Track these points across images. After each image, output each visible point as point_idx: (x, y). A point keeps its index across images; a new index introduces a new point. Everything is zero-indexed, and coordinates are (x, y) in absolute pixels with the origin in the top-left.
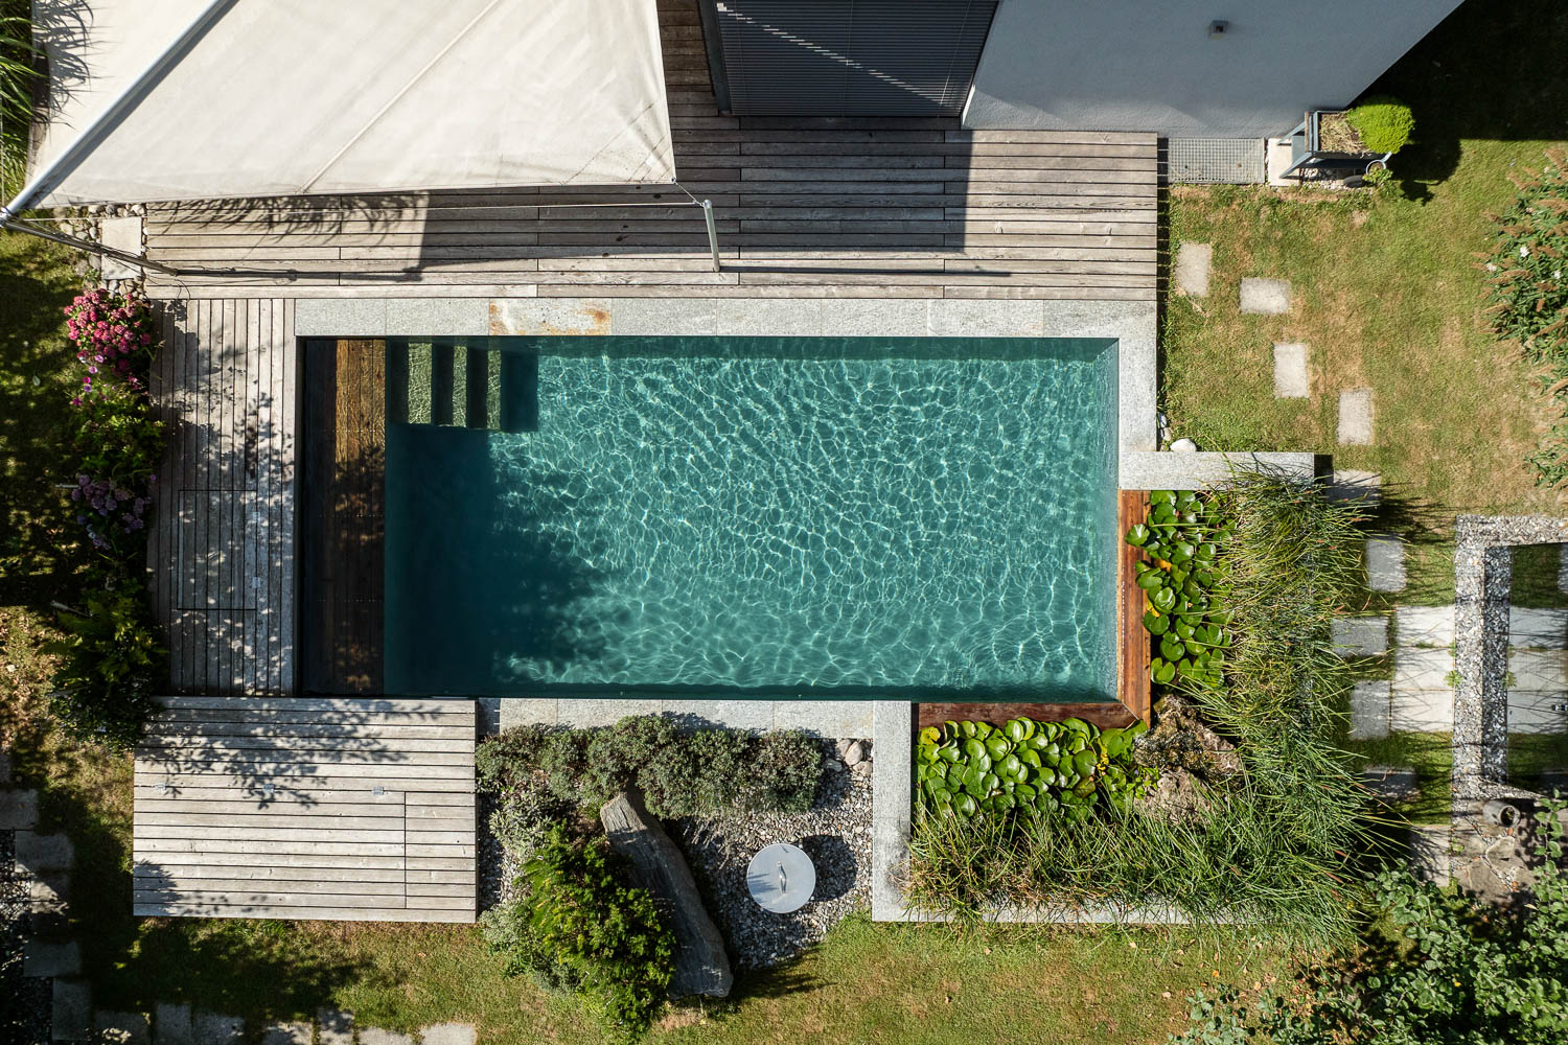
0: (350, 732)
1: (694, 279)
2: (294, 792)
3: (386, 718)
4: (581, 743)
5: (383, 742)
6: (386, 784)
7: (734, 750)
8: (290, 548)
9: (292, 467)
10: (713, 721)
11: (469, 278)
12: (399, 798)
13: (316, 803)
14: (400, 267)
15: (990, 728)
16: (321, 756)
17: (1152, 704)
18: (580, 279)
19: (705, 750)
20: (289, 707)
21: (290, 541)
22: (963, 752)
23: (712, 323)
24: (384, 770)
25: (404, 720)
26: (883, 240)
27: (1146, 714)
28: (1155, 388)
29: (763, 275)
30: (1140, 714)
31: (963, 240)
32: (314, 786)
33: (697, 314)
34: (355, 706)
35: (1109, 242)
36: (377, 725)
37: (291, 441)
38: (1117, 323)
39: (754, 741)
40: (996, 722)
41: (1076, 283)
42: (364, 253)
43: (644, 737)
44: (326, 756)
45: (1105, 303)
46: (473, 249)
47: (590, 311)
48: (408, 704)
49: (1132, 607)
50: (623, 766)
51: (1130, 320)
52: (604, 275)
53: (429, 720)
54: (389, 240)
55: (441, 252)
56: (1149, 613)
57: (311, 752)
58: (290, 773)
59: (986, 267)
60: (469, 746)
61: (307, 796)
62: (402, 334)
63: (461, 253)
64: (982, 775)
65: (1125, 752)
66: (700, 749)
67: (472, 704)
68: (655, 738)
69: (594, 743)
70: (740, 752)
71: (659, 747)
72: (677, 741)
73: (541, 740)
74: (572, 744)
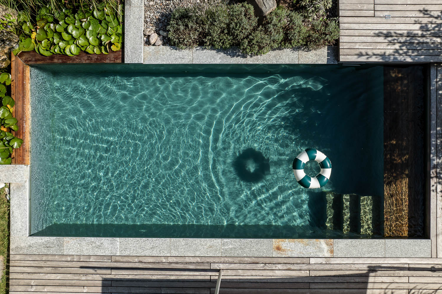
0: (403, 46)
1: (232, 266)
2: (431, 16)
3: (385, 53)
4: (287, 40)
5: (386, 41)
6: (384, 20)
7: (210, 37)
8: (432, 136)
9: (432, 176)
10: (222, 54)
11: (343, 267)
12: (378, 14)
13: (420, 11)
14: (379, 273)
15: (87, 51)
16: (417, 34)
17: (11, 63)
18: (289, 266)
19: (225, 37)
20: (433, 57)
21: (433, 140)
22: (100, 39)
23: (224, 244)
24: (385, 28)
25: (376, 52)
26: (140, 284)
27: (13, 59)
28: (11, 213)
29: (199, 267)
30: (16, 59)
31: (103, 284)
32: (420, 19)
33: (231, 249)
34: (400, 58)
35: (33, 282)
36: (389, 50)
37: (432, 188)
38: (29, 244)
39: (201, 44)
40: (84, 54)
41: (49, 263)
42: (397, 280)
43: (254, 42)
44: (415, 34)
45: (34, 253)
46: (342, 281)
47: (284, 251)
48: (374, 59)
49: (20, 109)
50: (265, 28)
51: (23, 245)
52: (277, 268)
53: (364, 52)
54: (384, 286)
55: (357, 280)
56: (12, 106)
57: (423, 36)
58: (433, 26)
59: (91, 271)
60: (342, 39)
61: (425, 14)
62: (377, 240)
63: (348, 279)
64: (90, 28)
65: (23, 40)
66: (227, 38)
67: (341, 60)
68: (249, 42)
69: (280, 41)
70: (207, 37)
71: (247, 37)
72: (238, 41)
73: (307, 42)
74: (291, 40)
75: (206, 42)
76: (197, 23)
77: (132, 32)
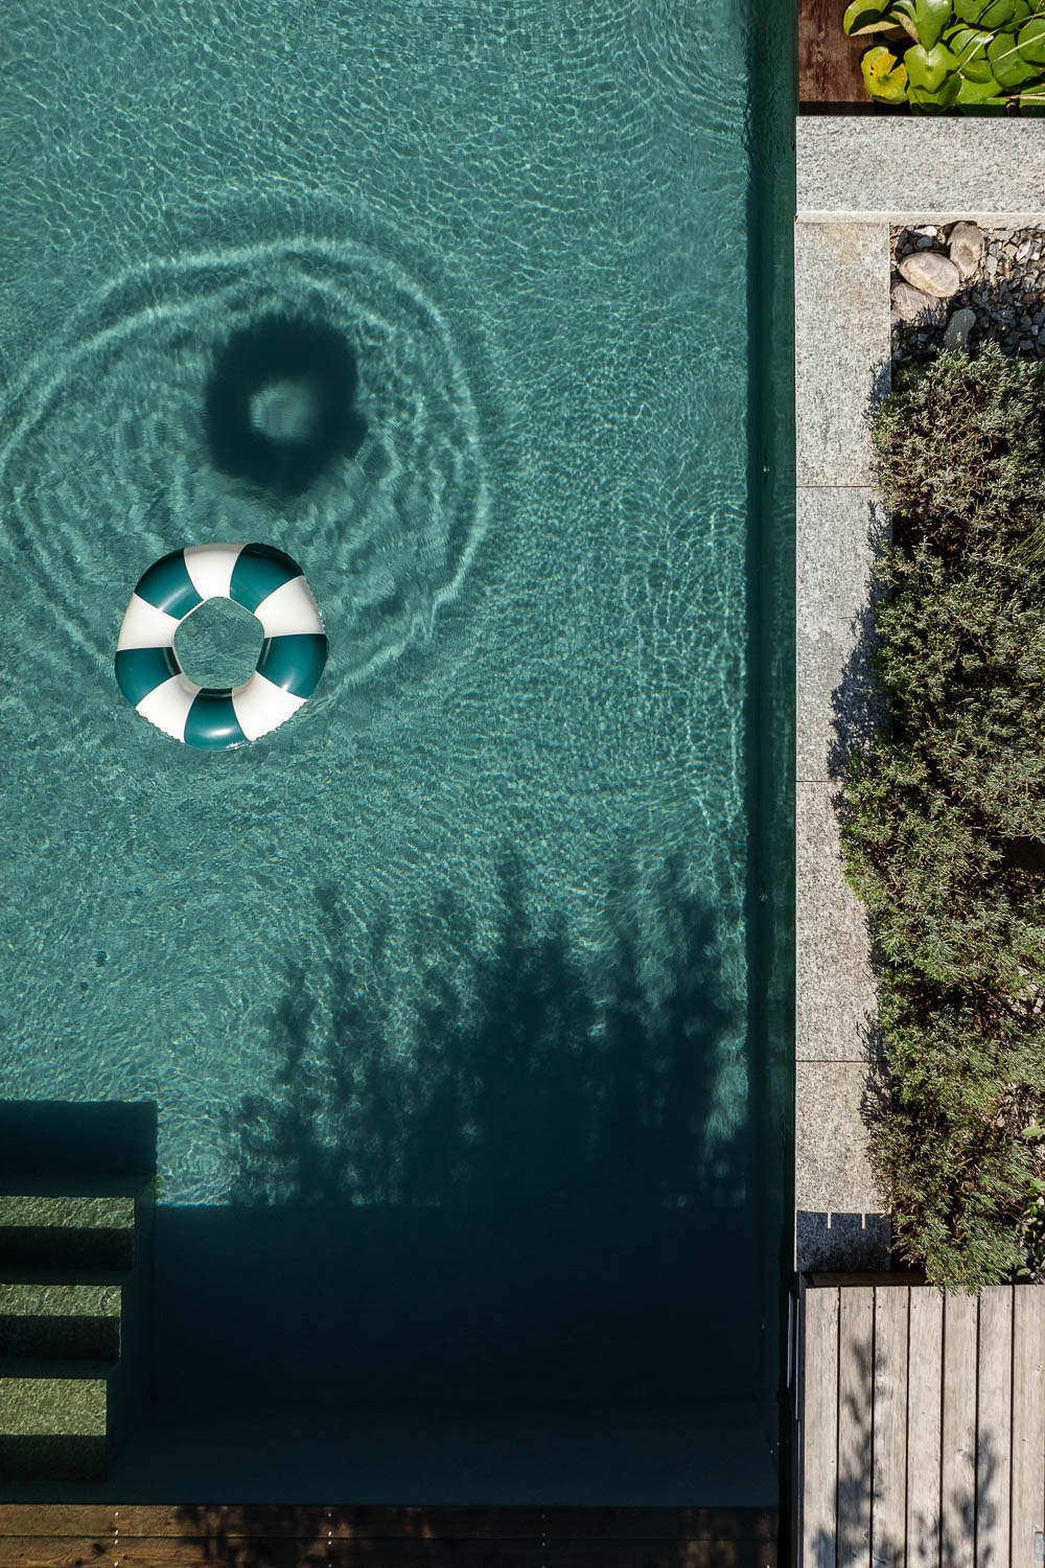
4: (921, 1000)
7: (937, 577)
19: (937, 656)
39: (902, 533)
43: (913, 820)
50: (991, 881)
60: (924, 1299)
66: (934, 668)
67: (812, 1295)
68: (911, 792)
69: (919, 963)
70: (938, 561)
71: (937, 779)
72: (916, 732)
73: (912, 1109)
74: (924, 1023)
75: (910, 557)
76: (1014, 506)
77: (963, 153)
